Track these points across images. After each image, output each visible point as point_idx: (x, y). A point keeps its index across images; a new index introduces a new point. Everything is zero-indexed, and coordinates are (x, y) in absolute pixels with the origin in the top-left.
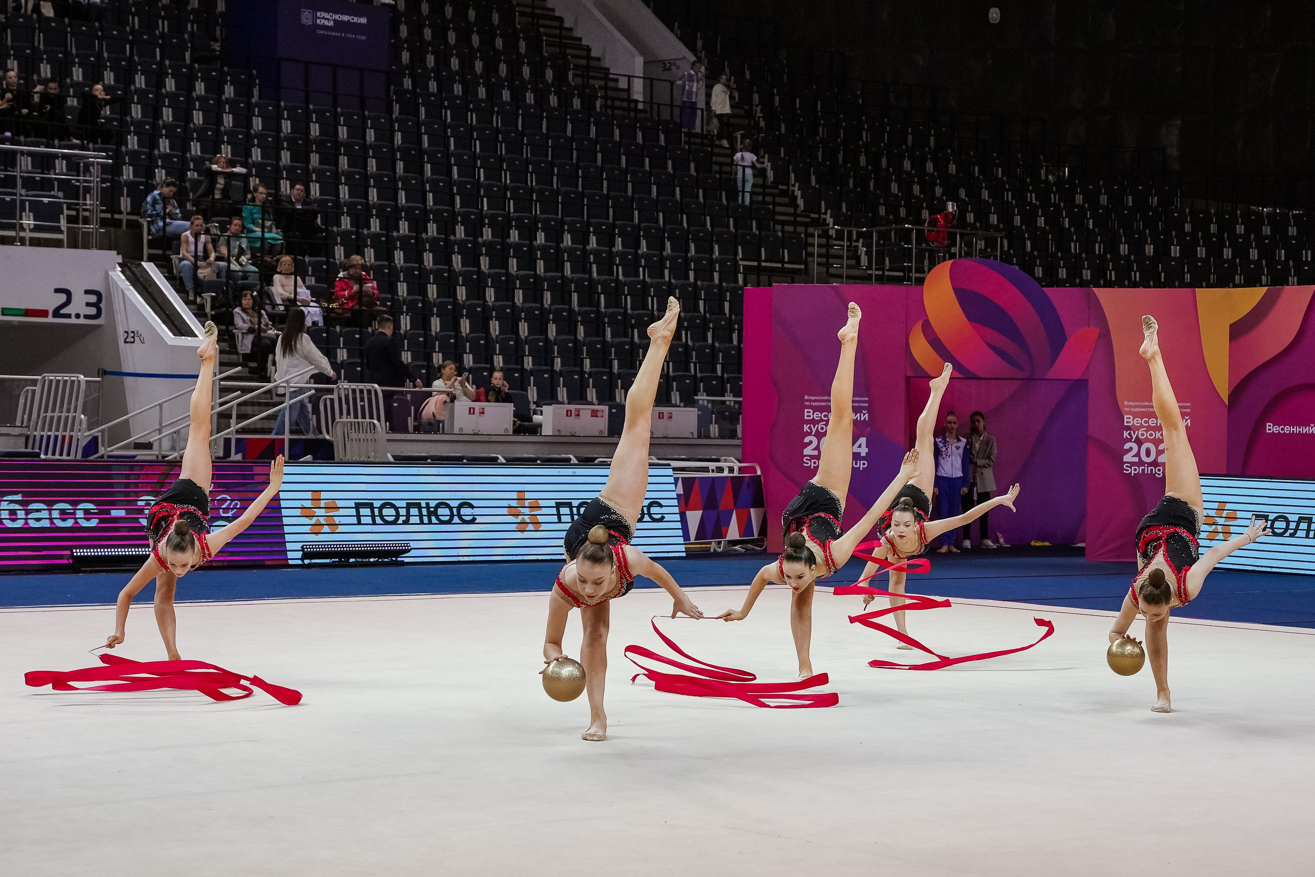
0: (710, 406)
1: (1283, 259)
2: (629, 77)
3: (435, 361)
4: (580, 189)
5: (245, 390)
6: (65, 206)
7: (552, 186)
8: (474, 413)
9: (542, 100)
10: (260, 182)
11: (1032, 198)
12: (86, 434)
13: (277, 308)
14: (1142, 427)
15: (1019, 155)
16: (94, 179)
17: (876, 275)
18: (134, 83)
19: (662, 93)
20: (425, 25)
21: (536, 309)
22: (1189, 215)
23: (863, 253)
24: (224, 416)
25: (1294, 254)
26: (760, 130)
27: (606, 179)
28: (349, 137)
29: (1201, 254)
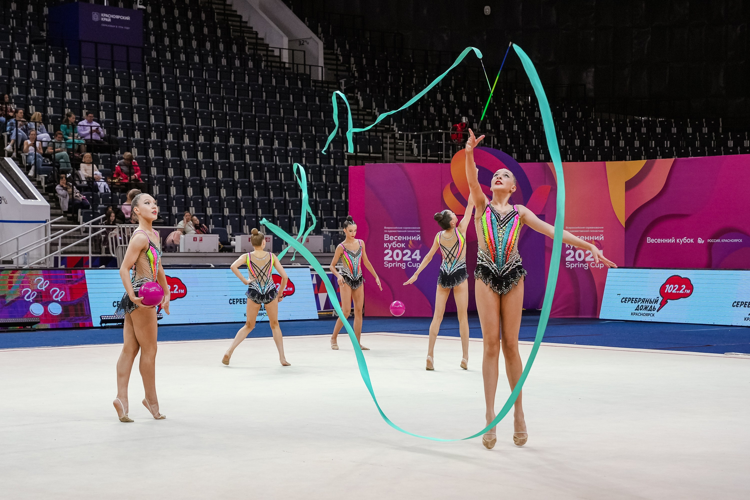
0: (330, 234)
1: (653, 146)
2: (280, 49)
3: (173, 211)
4: (254, 113)
5: (65, 230)
7: (238, 111)
8: (196, 240)
9: (231, 63)
10: (71, 111)
11: (510, 114)
13: (82, 183)
15: (503, 90)
17: (423, 160)
19: (299, 58)
20: (163, 21)
21: (230, 181)
22: (600, 122)
23: (415, 147)
24: (54, 244)
25: (660, 143)
26: (355, 78)
27: (268, 107)
28: (121, 85)
29: (607, 144)
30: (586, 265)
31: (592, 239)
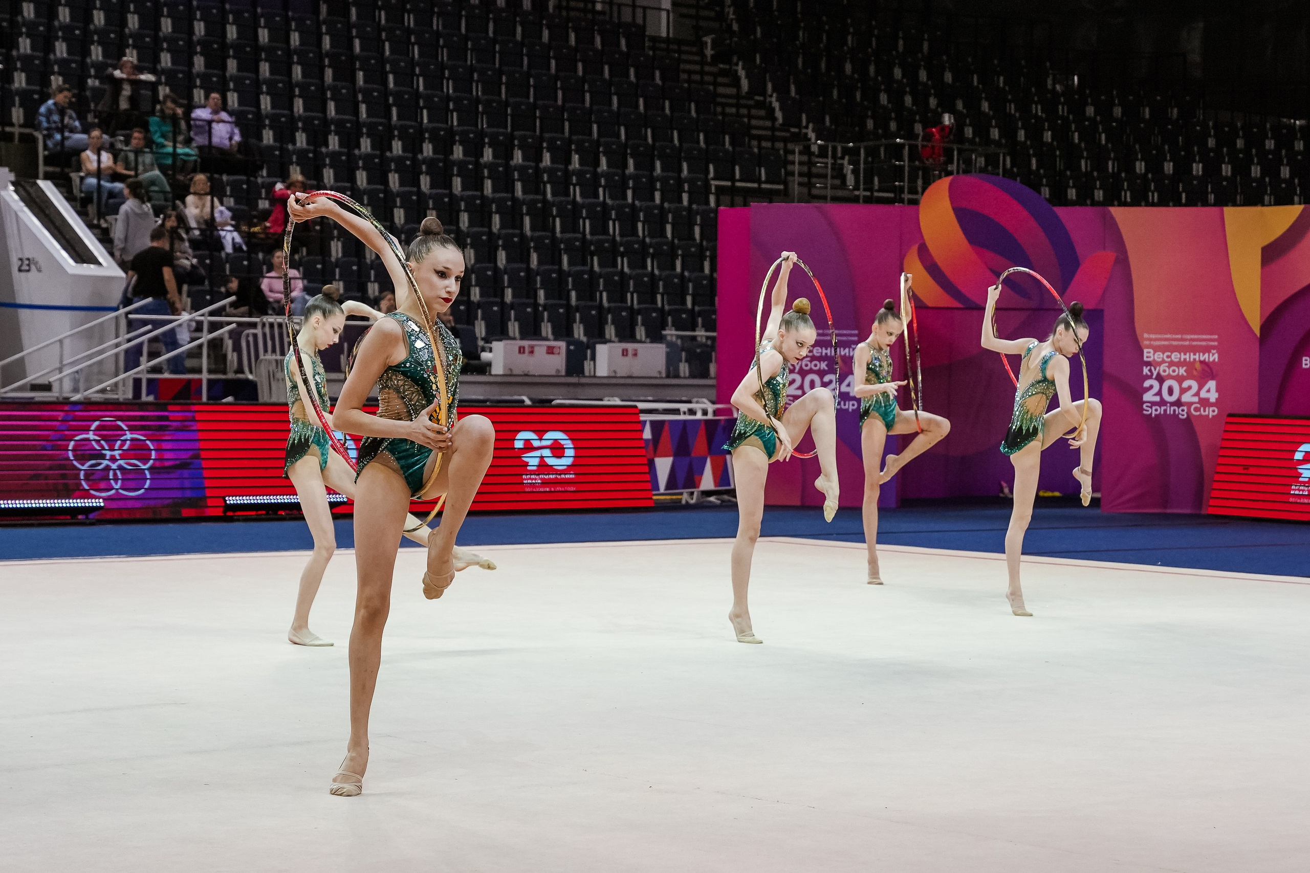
0: (679, 342)
3: (370, 292)
4: (532, 100)
5: (157, 324)
7: (500, 95)
10: (171, 91)
11: (1037, 109)
13: (191, 233)
14: (1163, 362)
15: (1023, 62)
17: (864, 196)
22: (1213, 128)
23: (849, 172)
26: (732, 33)
27: (561, 89)
28: (270, 41)
29: (1227, 172)
30: (1183, 410)
31: (1195, 359)
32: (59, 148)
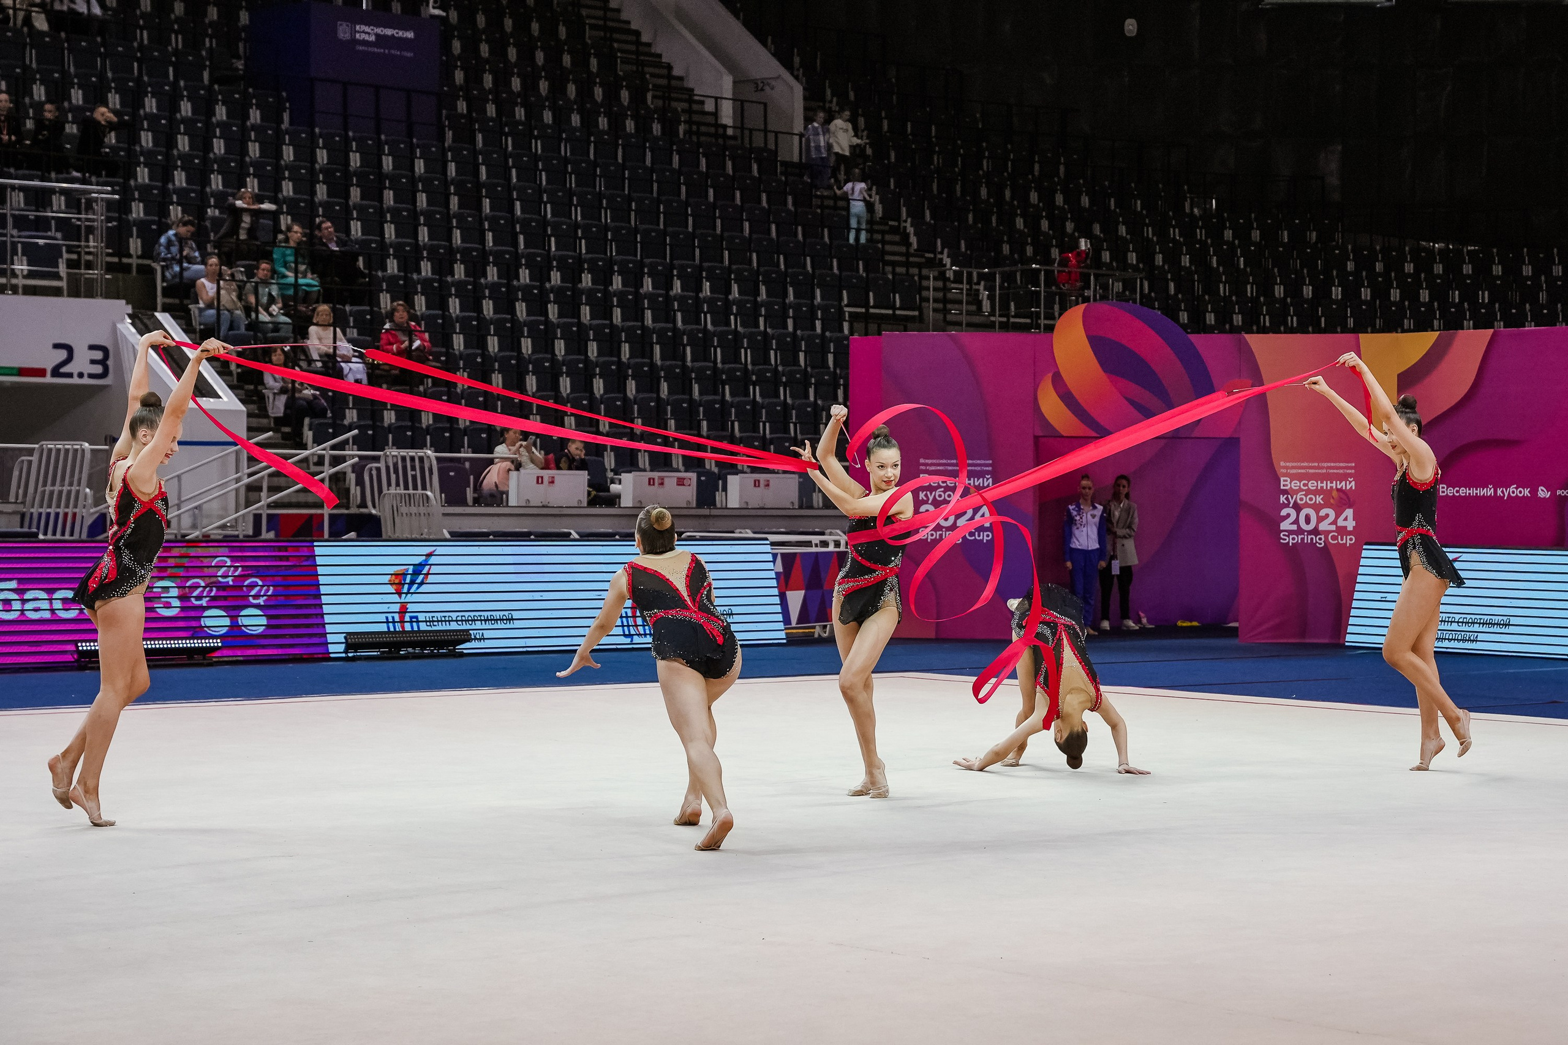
1: (1457, 300)
2: (716, 98)
4: (662, 227)
6: (64, 249)
7: (629, 222)
8: (542, 483)
9: (616, 124)
10: (293, 220)
11: (1175, 233)
12: (92, 511)
13: (313, 365)
14: (1301, 490)
15: (1161, 186)
16: (98, 217)
17: (1000, 323)
18: (144, 107)
19: (754, 118)
20: (481, 41)
21: (613, 363)
22: (1352, 252)
23: (985, 297)
24: (253, 489)
25: (1469, 295)
27: (691, 215)
28: (394, 168)
29: (1366, 295)
31: (1331, 487)
32: (177, 280)
